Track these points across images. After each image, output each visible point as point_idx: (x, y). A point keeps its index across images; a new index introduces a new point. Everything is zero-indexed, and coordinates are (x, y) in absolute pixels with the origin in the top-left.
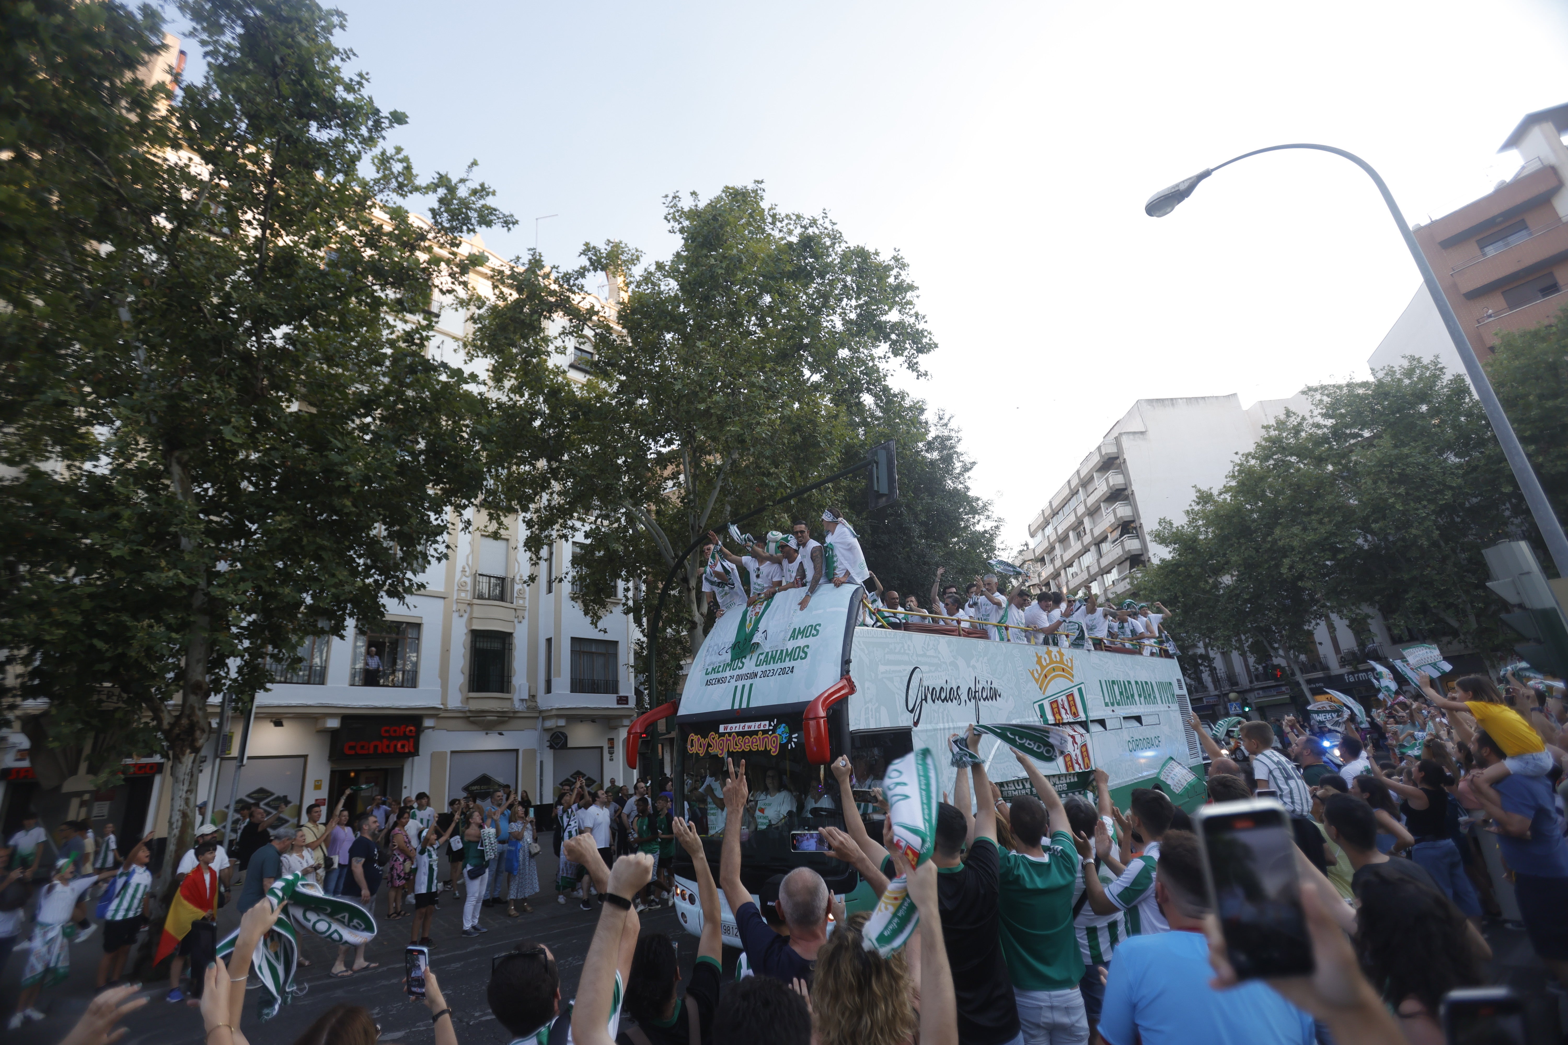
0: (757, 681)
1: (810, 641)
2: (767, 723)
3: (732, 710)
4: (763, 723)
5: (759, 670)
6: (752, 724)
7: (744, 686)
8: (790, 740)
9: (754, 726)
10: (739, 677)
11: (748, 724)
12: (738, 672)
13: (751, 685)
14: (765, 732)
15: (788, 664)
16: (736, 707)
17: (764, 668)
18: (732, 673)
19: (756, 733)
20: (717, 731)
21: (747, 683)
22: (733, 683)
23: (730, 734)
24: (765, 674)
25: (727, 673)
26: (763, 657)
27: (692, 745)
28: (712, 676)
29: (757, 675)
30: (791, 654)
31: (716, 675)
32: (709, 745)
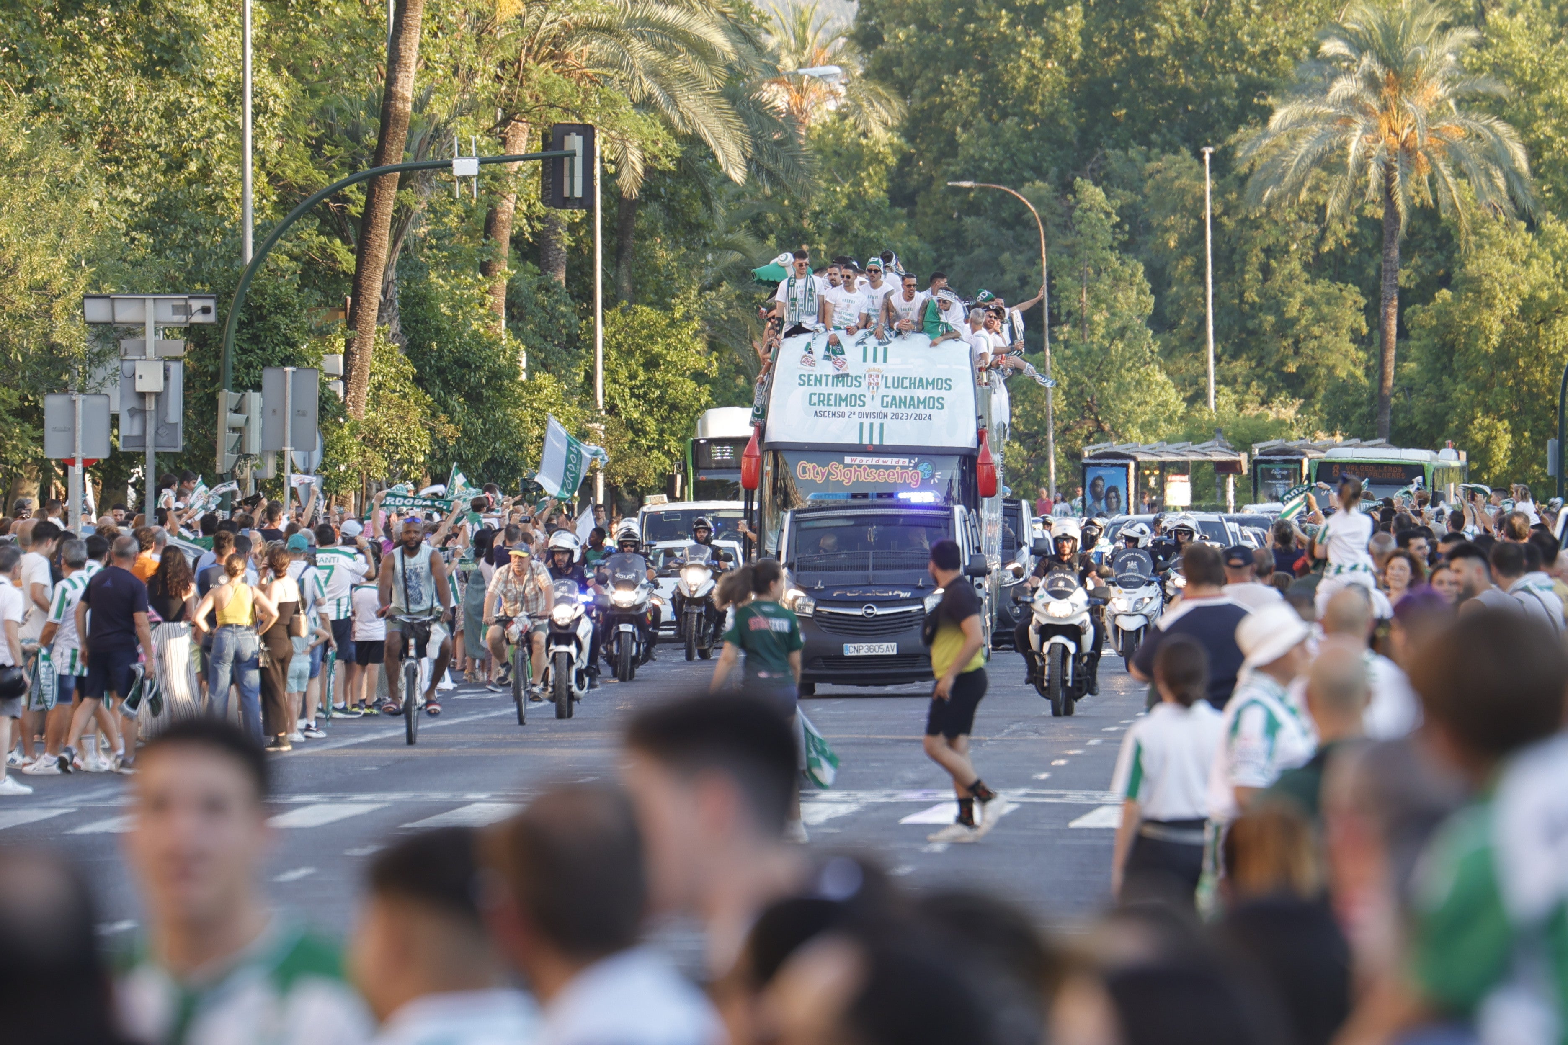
0: (887, 422)
1: (943, 393)
2: (908, 459)
3: (860, 445)
4: (901, 459)
5: (889, 411)
6: (888, 459)
7: (872, 425)
8: (933, 476)
9: (891, 461)
10: (861, 415)
11: (881, 459)
13: (882, 425)
14: (903, 467)
15: (923, 411)
16: (866, 441)
17: (894, 410)
18: (849, 408)
19: (894, 467)
20: (842, 461)
21: (877, 422)
22: (856, 419)
23: (859, 466)
24: (896, 416)
25: (843, 408)
26: (889, 399)
27: (804, 472)
28: (821, 408)
29: (886, 416)
30: (924, 402)
31: (827, 408)
32: (830, 473)
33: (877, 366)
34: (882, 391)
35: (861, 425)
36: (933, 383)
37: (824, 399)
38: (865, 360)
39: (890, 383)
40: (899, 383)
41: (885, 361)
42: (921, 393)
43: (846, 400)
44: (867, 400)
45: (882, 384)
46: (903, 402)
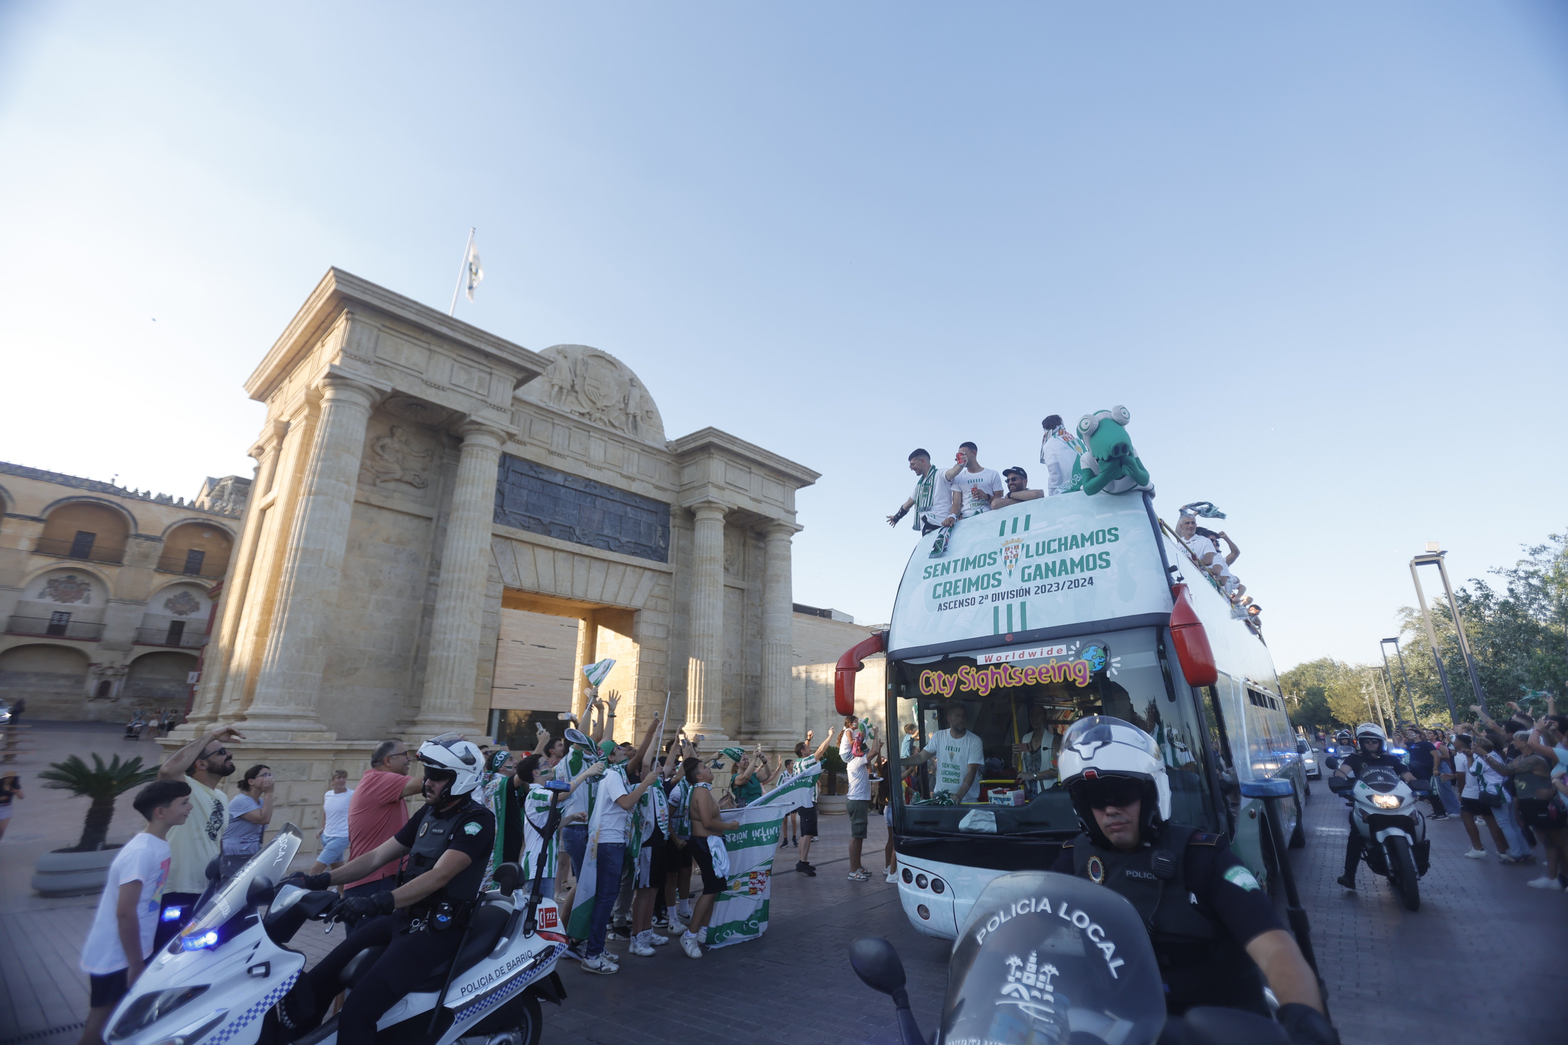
0: (1030, 599)
1: (1107, 547)
2: (1064, 647)
3: (997, 636)
4: (1056, 648)
5: (1032, 585)
6: (1038, 650)
7: (1009, 607)
8: (1108, 666)
9: (1040, 651)
10: (995, 597)
11: (1027, 651)
12: (991, 591)
13: (1023, 605)
14: (1062, 658)
15: (1078, 575)
16: (1003, 630)
17: (1039, 582)
18: (981, 592)
19: (1046, 660)
20: (971, 663)
21: (1016, 602)
22: (989, 604)
23: (998, 665)
24: (1042, 589)
25: (975, 593)
26: (1032, 571)
27: (928, 684)
28: (948, 599)
29: (1028, 592)
30: (1082, 564)
31: (953, 598)
32: (960, 682)
33: (1015, 537)
34: (1023, 561)
35: (996, 609)
36: (1092, 538)
37: (950, 588)
38: (1002, 533)
39: (1032, 550)
40: (1045, 548)
41: (1027, 528)
42: (1075, 554)
43: (976, 583)
44: (1004, 577)
45: (1022, 553)
46: (1051, 570)
